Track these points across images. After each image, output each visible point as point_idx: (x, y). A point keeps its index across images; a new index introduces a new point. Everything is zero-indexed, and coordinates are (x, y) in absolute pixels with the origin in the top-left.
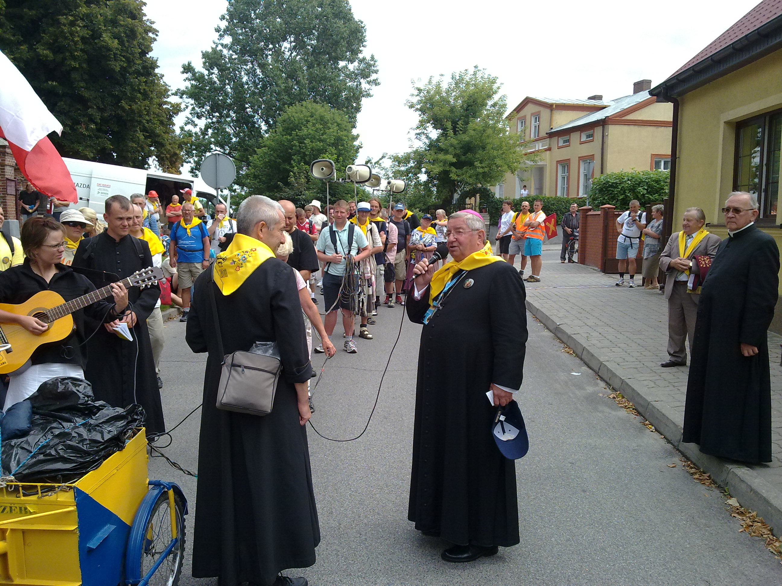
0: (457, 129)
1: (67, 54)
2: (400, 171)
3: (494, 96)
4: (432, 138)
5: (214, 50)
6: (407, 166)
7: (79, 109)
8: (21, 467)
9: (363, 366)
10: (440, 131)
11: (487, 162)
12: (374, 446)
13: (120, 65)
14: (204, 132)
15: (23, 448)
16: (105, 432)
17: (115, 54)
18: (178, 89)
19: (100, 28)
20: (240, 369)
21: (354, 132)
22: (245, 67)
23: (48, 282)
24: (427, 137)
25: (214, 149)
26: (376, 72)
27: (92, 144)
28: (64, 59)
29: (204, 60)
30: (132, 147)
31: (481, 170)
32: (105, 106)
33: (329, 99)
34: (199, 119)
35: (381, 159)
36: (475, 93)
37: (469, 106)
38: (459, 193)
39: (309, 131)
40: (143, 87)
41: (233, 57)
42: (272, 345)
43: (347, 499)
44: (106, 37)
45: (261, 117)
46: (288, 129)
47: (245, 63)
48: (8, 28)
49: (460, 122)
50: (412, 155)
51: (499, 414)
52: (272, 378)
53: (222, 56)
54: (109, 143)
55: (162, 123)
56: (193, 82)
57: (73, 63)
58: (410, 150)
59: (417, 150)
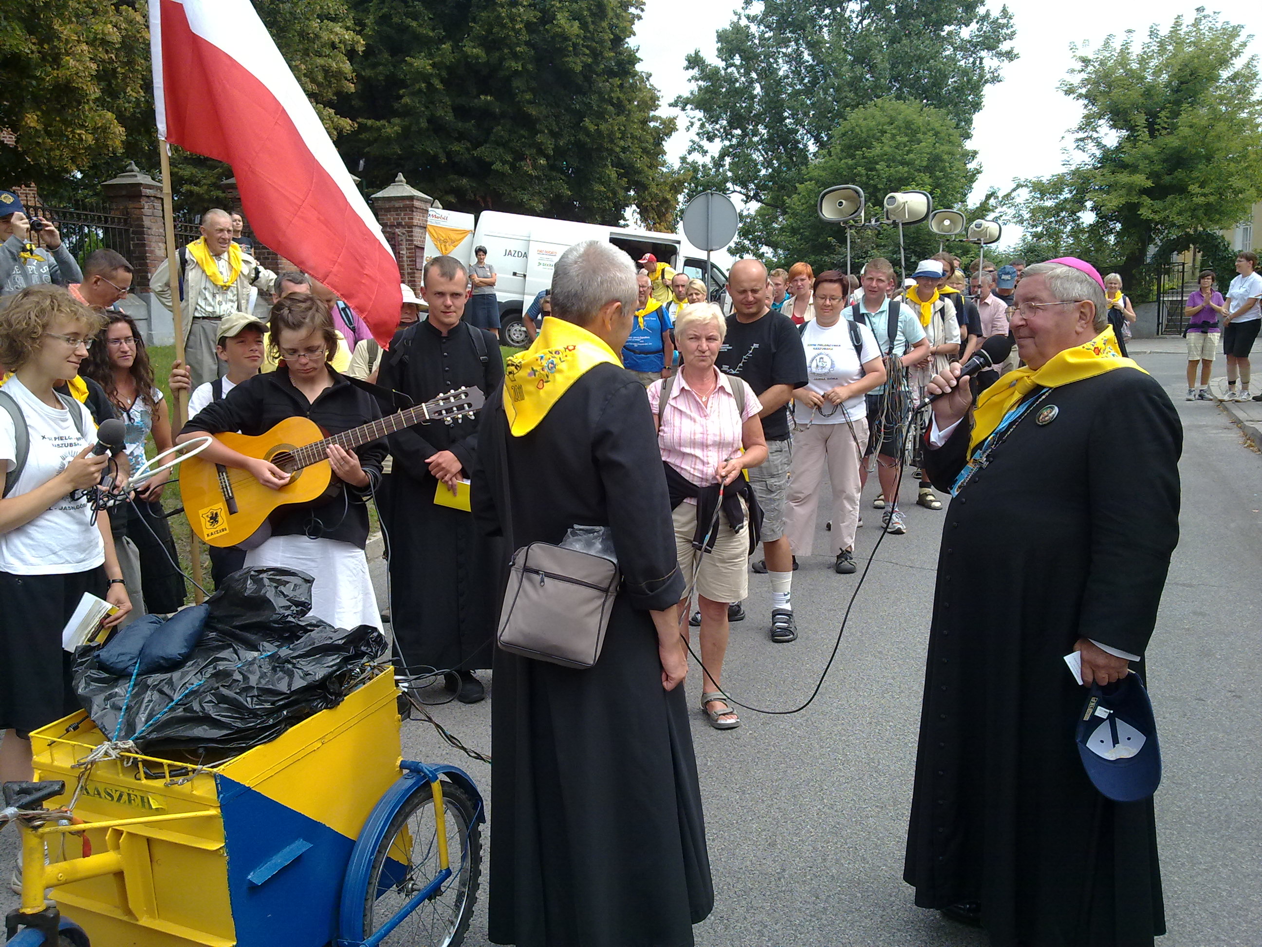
0: (1156, 127)
1: (506, 51)
2: (1043, 208)
3: (1235, 61)
4: (1108, 146)
5: (736, 28)
6: (1057, 198)
7: (524, 137)
8: (151, 725)
9: (910, 560)
10: (1124, 133)
11: (1214, 185)
12: (890, 719)
13: (582, 62)
14: (718, 163)
15: (161, 692)
16: (298, 673)
17: (575, 45)
18: (679, 97)
19: (553, 6)
20: (537, 578)
21: (969, 145)
22: (784, 50)
23: (311, 403)
24: (1099, 144)
25: (732, 189)
26: (1011, 37)
27: (542, 190)
28: (502, 59)
29: (719, 44)
30: (600, 192)
31: (1200, 200)
32: (560, 129)
33: (924, 92)
34: (711, 142)
35: (1014, 190)
36: (1193, 57)
37: (1182, 83)
38: (1159, 243)
39: (885, 148)
40: (617, 94)
41: (766, 35)
42: (601, 533)
43: (811, 819)
44: (562, 18)
45: (808, 132)
46: (850, 147)
47: (786, 42)
48: (426, 18)
49: (1163, 114)
50: (1068, 177)
51: (1092, 704)
52: (599, 597)
53: (748, 36)
54: (566, 186)
55: (645, 151)
56: (701, 83)
57: (513, 64)
58: (1064, 170)
59: (1078, 169)
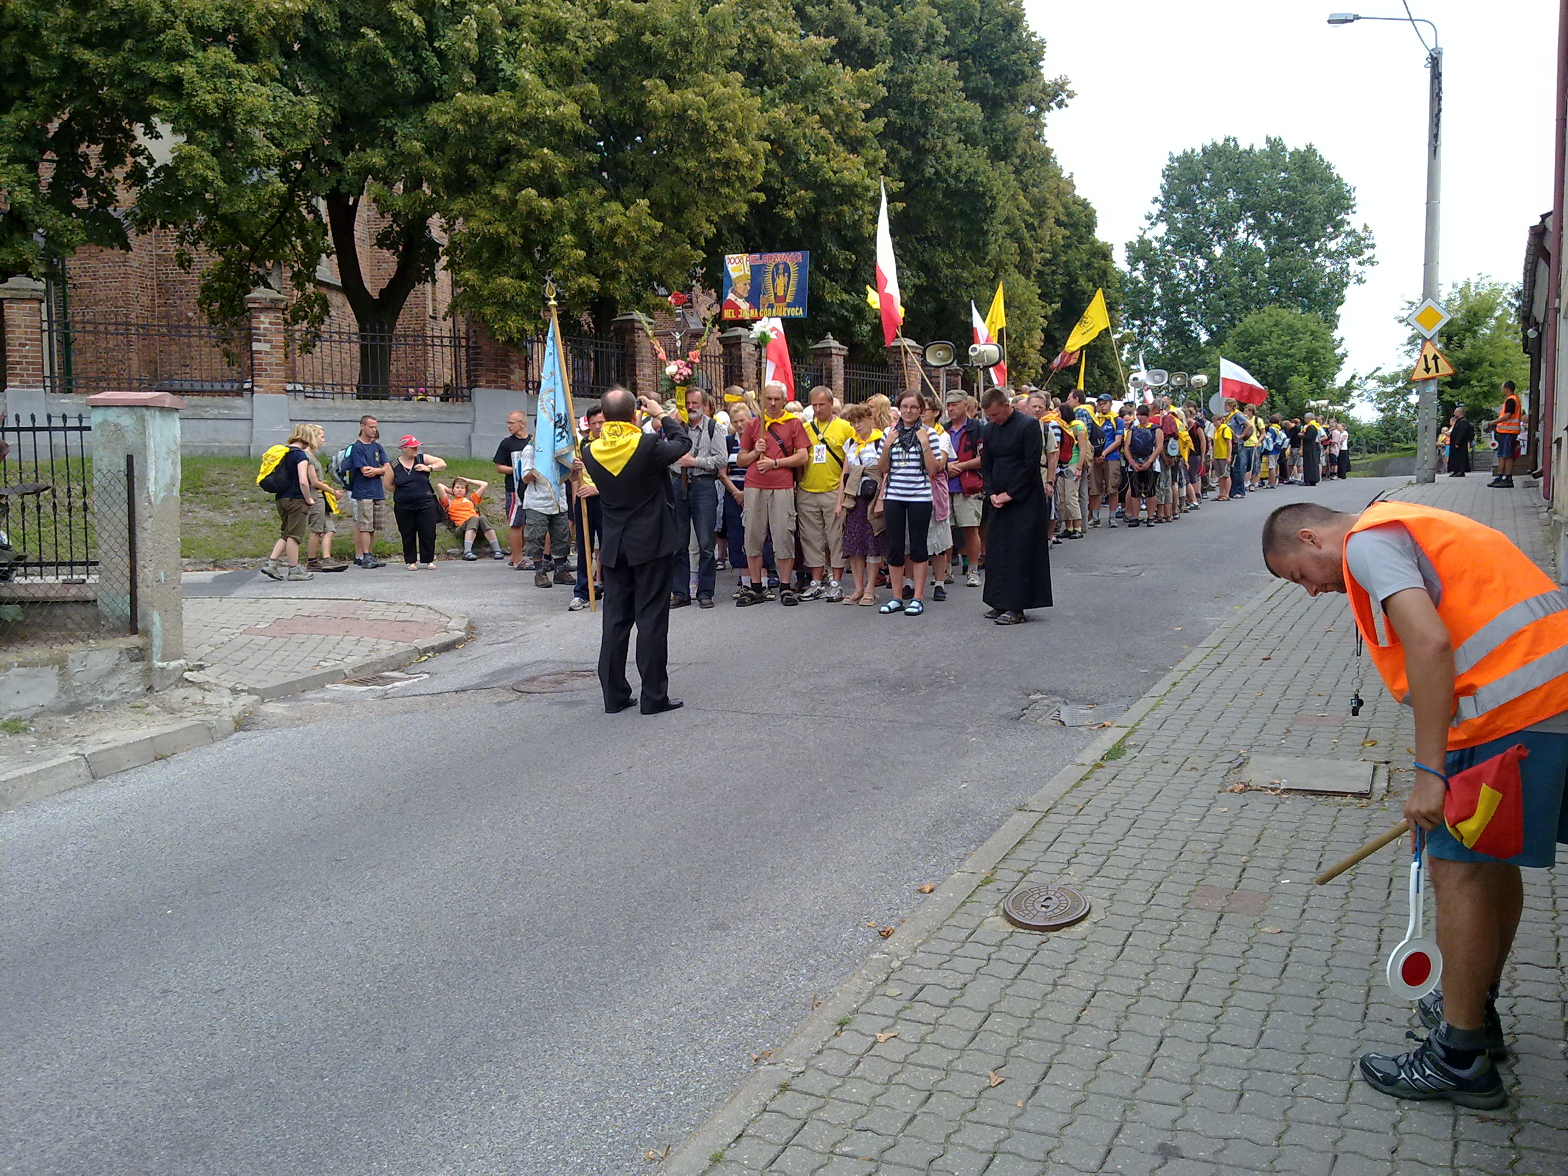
2: (1385, 393)
5: (1142, 242)
6: (1394, 386)
11: (1486, 381)
26: (1372, 246)
31: (1478, 389)
35: (1367, 378)
37: (1468, 320)
41: (1167, 248)
44: (1082, 281)
45: (1200, 324)
47: (1183, 254)
50: (1401, 374)
53: (1151, 248)
59: (1407, 368)
